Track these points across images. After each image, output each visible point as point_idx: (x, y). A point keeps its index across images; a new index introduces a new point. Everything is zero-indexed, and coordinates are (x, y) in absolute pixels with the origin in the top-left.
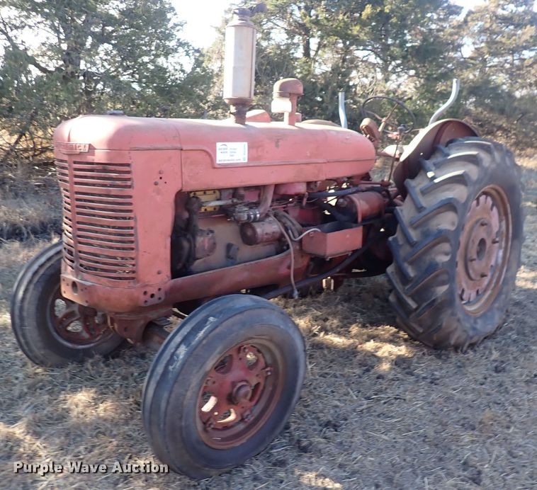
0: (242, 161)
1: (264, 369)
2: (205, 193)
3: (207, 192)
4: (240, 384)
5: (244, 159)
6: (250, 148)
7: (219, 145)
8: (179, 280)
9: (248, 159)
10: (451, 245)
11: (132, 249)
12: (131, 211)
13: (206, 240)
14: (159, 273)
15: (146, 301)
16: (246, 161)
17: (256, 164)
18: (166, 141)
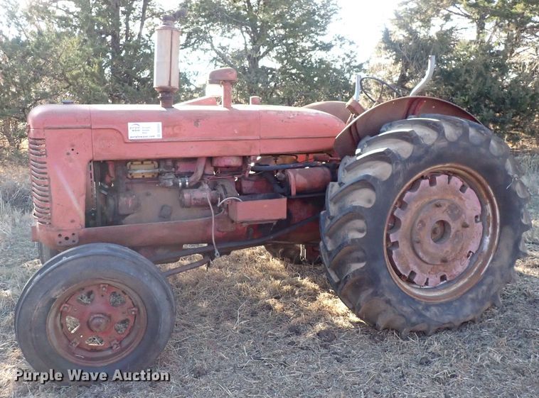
0: (156, 137)
1: (130, 308)
2: (142, 163)
3: (145, 163)
4: (95, 316)
5: (158, 135)
6: (163, 127)
7: (130, 125)
8: (92, 229)
9: (163, 136)
10: (366, 222)
11: (47, 201)
12: (46, 173)
13: (130, 201)
14: (73, 221)
15: (60, 242)
16: (161, 137)
17: (170, 140)
18: (77, 121)
